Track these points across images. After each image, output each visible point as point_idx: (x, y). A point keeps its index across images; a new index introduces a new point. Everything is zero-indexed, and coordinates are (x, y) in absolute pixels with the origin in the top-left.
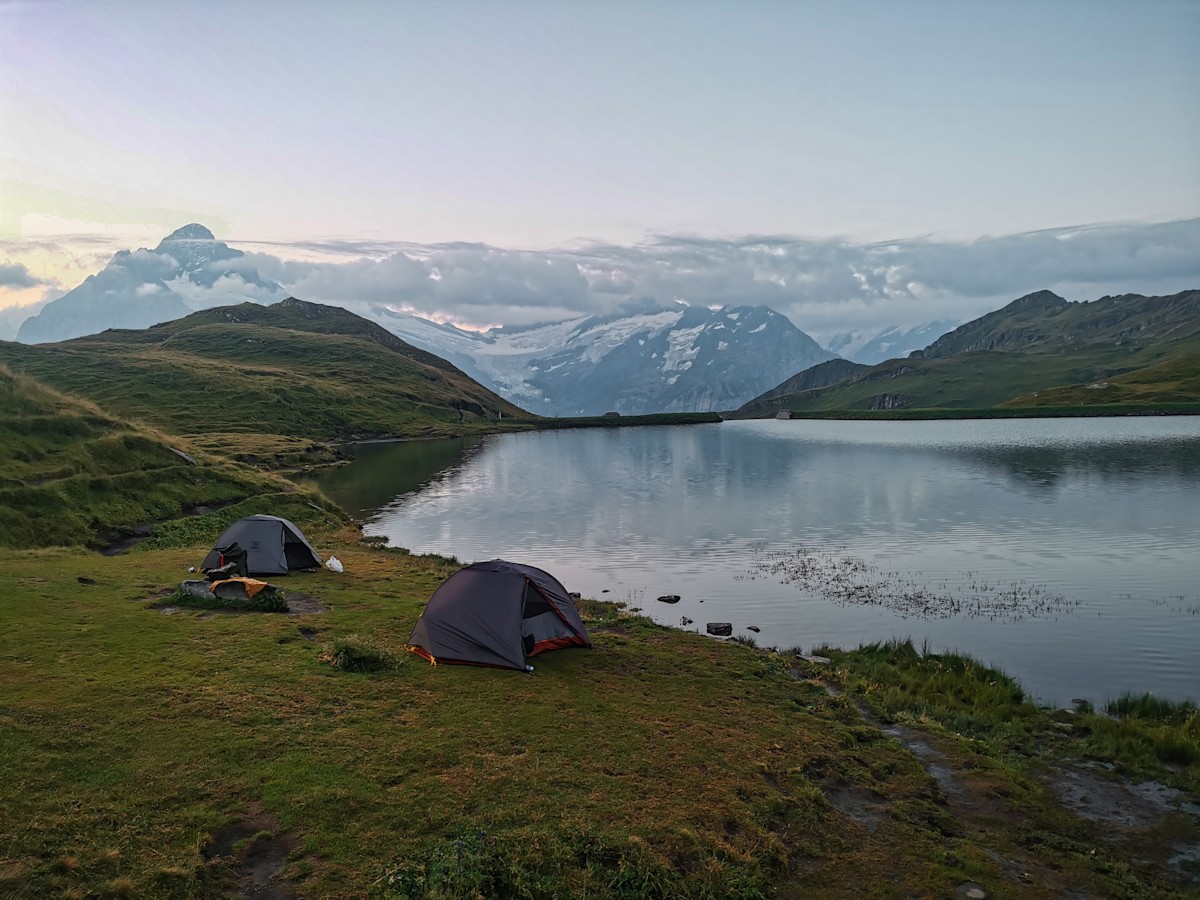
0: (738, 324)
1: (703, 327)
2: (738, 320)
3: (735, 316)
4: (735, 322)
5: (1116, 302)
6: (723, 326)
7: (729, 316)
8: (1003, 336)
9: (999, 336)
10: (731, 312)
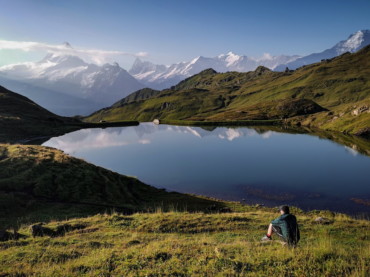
0: (109, 72)
1: (95, 73)
2: (109, 70)
3: (107, 69)
4: (108, 71)
5: (231, 74)
6: (103, 73)
7: (105, 69)
8: (199, 83)
9: (197, 83)
10: (106, 68)
